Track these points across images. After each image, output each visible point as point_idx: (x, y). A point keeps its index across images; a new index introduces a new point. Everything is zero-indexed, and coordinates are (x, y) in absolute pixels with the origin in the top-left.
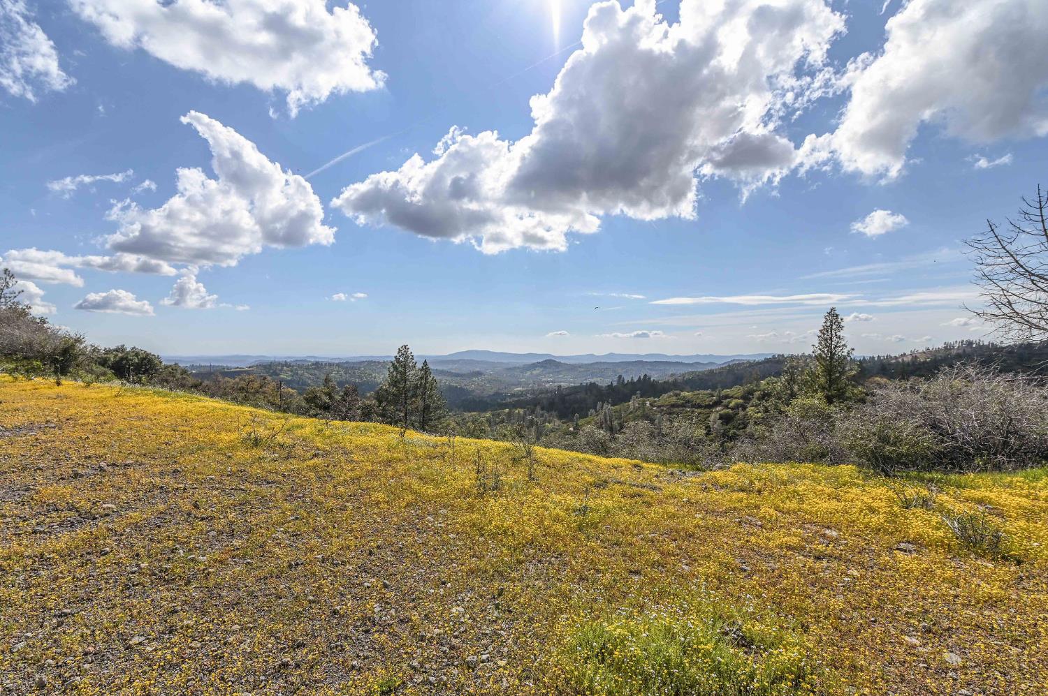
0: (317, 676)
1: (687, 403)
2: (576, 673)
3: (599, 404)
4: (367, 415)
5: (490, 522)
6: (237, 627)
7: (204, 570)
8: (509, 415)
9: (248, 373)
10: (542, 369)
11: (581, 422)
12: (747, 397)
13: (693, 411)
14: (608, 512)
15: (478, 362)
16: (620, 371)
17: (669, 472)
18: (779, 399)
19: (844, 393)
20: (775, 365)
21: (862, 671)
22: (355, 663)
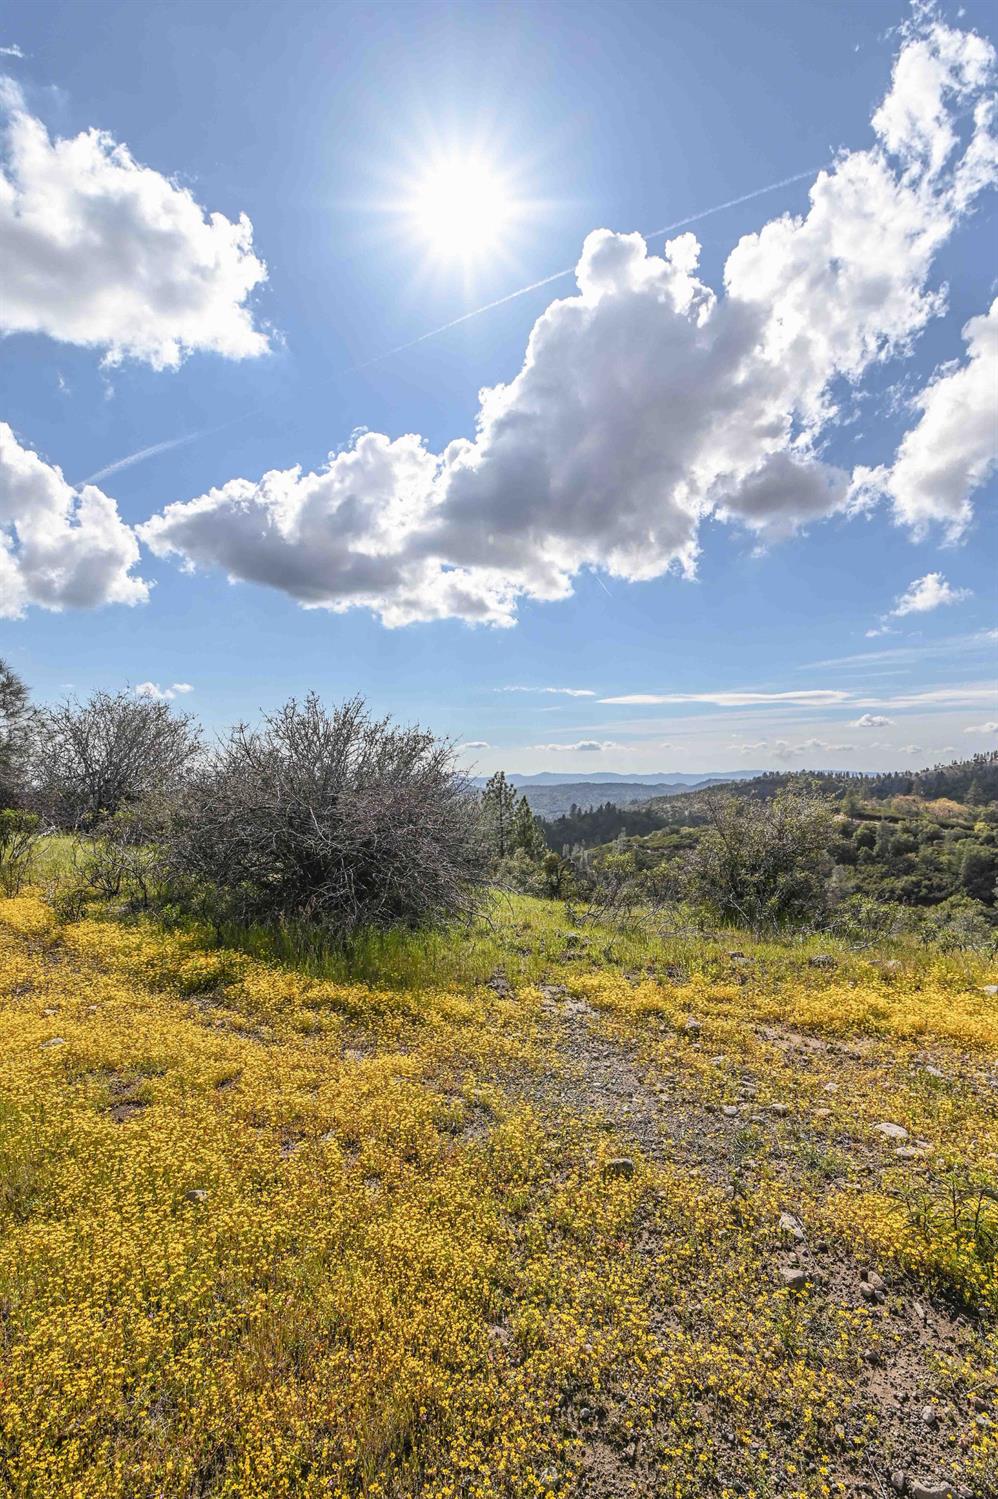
16: (569, 797)
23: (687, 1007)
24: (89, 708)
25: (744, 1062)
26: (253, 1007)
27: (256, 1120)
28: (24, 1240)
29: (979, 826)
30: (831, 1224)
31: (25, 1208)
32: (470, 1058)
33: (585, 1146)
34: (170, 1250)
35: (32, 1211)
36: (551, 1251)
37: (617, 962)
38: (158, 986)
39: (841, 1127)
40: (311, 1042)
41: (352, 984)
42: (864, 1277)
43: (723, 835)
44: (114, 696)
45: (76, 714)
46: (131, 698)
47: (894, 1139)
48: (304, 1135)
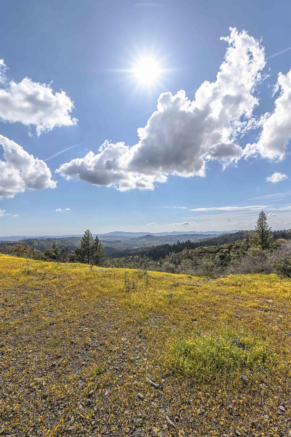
0: (68, 369)
1: (206, 251)
2: (176, 361)
3: (170, 253)
4: (72, 260)
5: (133, 302)
6: (31, 351)
7: (13, 328)
8: (132, 258)
9: (19, 244)
10: (146, 239)
11: (162, 261)
12: (230, 248)
13: (208, 255)
14: (181, 296)
15: (119, 236)
16: (178, 239)
17: (203, 280)
18: (243, 248)
19: (268, 245)
20: (240, 235)
21: (288, 354)
22: (84, 363)
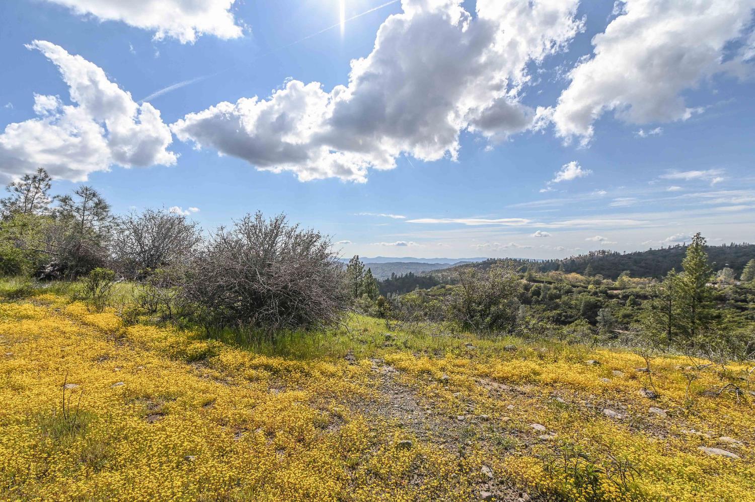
23: (443, 369)
24: (143, 217)
25: (469, 396)
26: (224, 368)
27: (222, 422)
28: (98, 480)
29: (590, 286)
30: (506, 471)
31: (100, 465)
32: (333, 393)
33: (388, 434)
34: (174, 485)
35: (103, 467)
36: (369, 484)
37: (409, 348)
38: (175, 357)
39: (514, 426)
40: (254, 385)
41: (275, 357)
42: (521, 496)
43: (465, 287)
44: (156, 211)
45: (136, 221)
46: (165, 212)
47: (539, 431)
48: (247, 430)
